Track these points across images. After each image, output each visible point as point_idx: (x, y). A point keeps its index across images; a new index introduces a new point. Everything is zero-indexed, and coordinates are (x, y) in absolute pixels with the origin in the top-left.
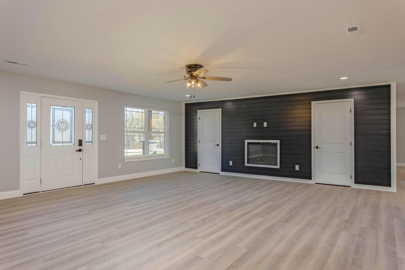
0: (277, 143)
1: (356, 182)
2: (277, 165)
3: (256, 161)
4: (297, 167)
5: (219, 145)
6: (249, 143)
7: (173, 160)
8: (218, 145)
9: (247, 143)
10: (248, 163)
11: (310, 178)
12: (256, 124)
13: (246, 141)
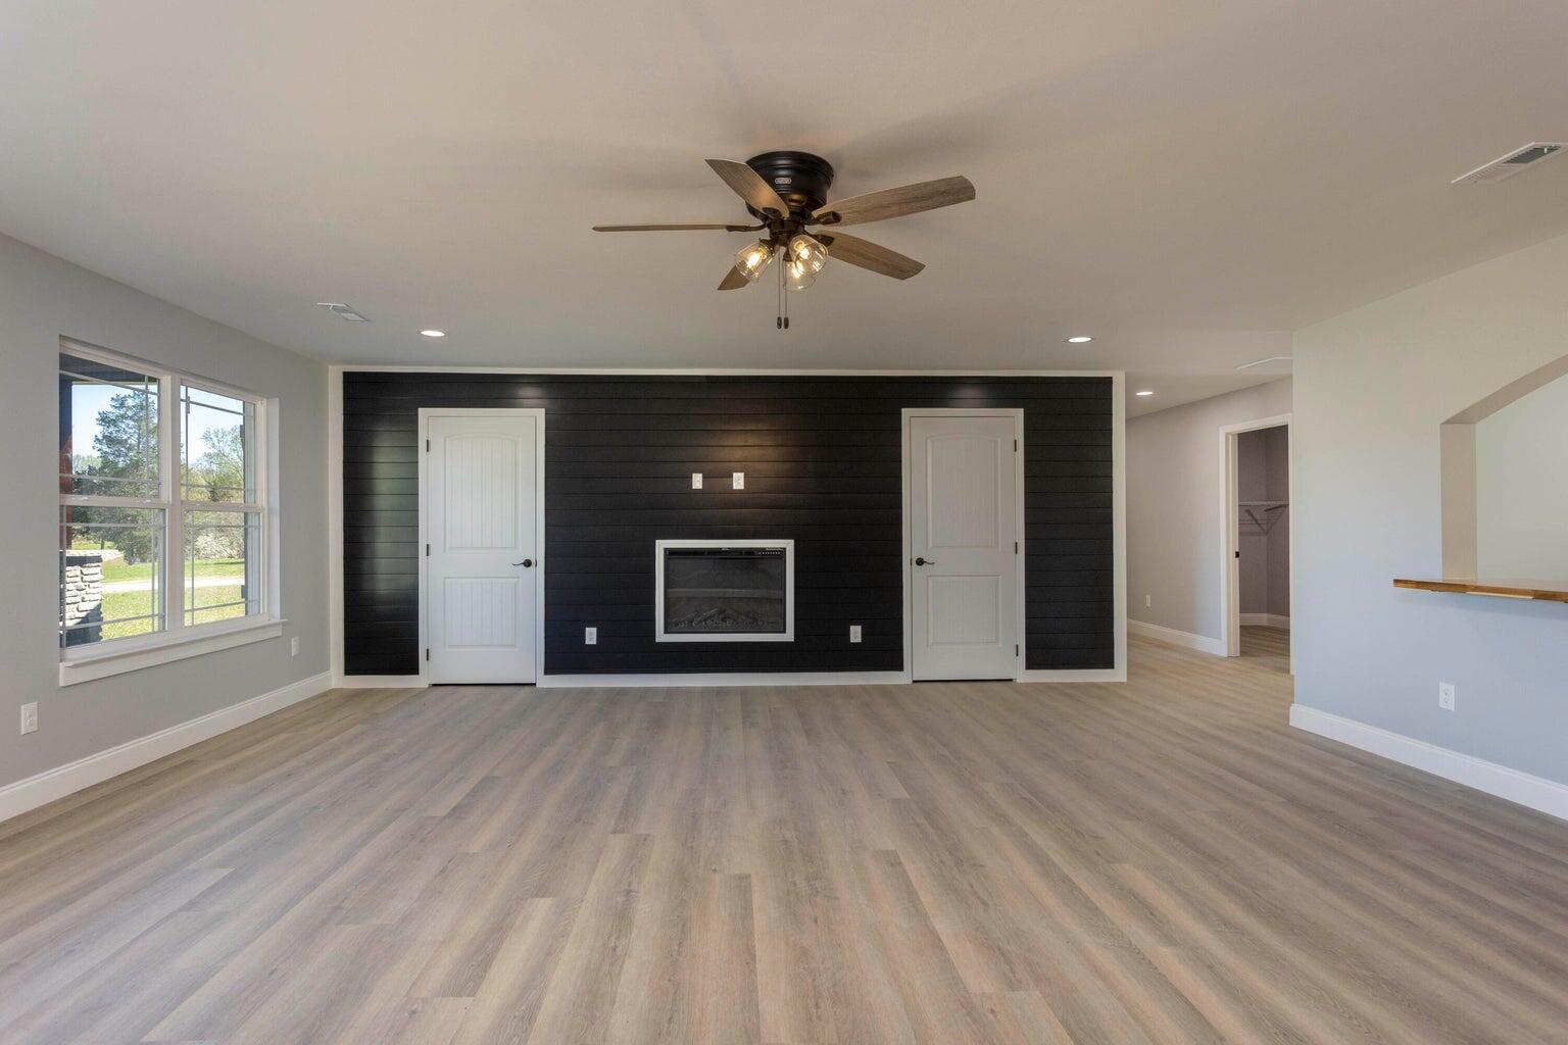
0: (785, 549)
1: (1032, 663)
2: (784, 632)
3: (701, 621)
4: (856, 634)
5: (533, 561)
6: (671, 554)
7: (294, 642)
8: (528, 564)
9: (666, 550)
10: (666, 631)
11: (898, 665)
12: (703, 477)
13: (661, 545)
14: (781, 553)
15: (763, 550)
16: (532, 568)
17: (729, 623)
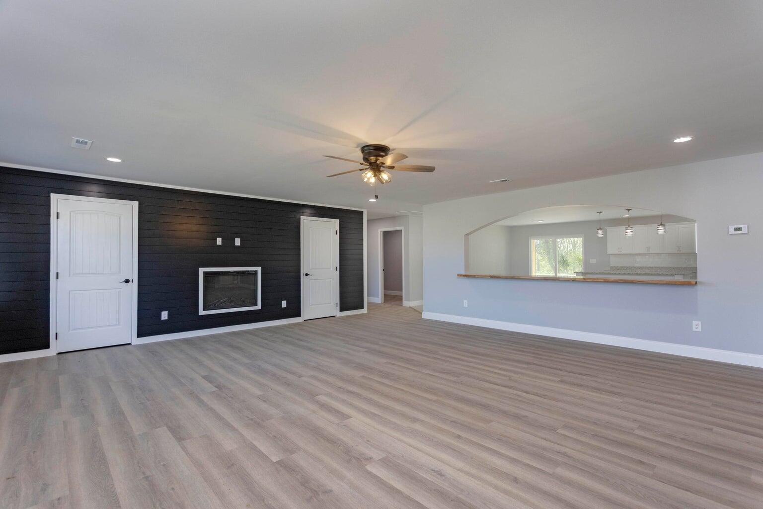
0: (257, 271)
2: (258, 305)
3: (220, 304)
4: (284, 304)
5: (131, 280)
6: (206, 274)
8: (127, 281)
9: (204, 272)
10: (204, 309)
11: (299, 315)
12: (222, 240)
13: (202, 271)
14: (255, 273)
15: (248, 271)
16: (130, 283)
17: (232, 304)
